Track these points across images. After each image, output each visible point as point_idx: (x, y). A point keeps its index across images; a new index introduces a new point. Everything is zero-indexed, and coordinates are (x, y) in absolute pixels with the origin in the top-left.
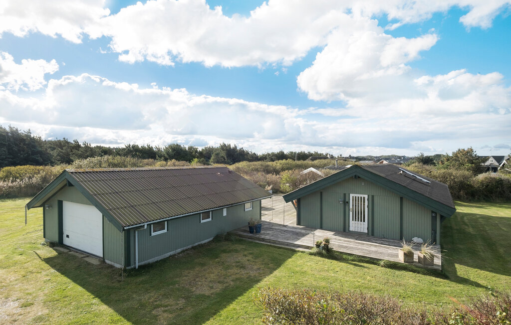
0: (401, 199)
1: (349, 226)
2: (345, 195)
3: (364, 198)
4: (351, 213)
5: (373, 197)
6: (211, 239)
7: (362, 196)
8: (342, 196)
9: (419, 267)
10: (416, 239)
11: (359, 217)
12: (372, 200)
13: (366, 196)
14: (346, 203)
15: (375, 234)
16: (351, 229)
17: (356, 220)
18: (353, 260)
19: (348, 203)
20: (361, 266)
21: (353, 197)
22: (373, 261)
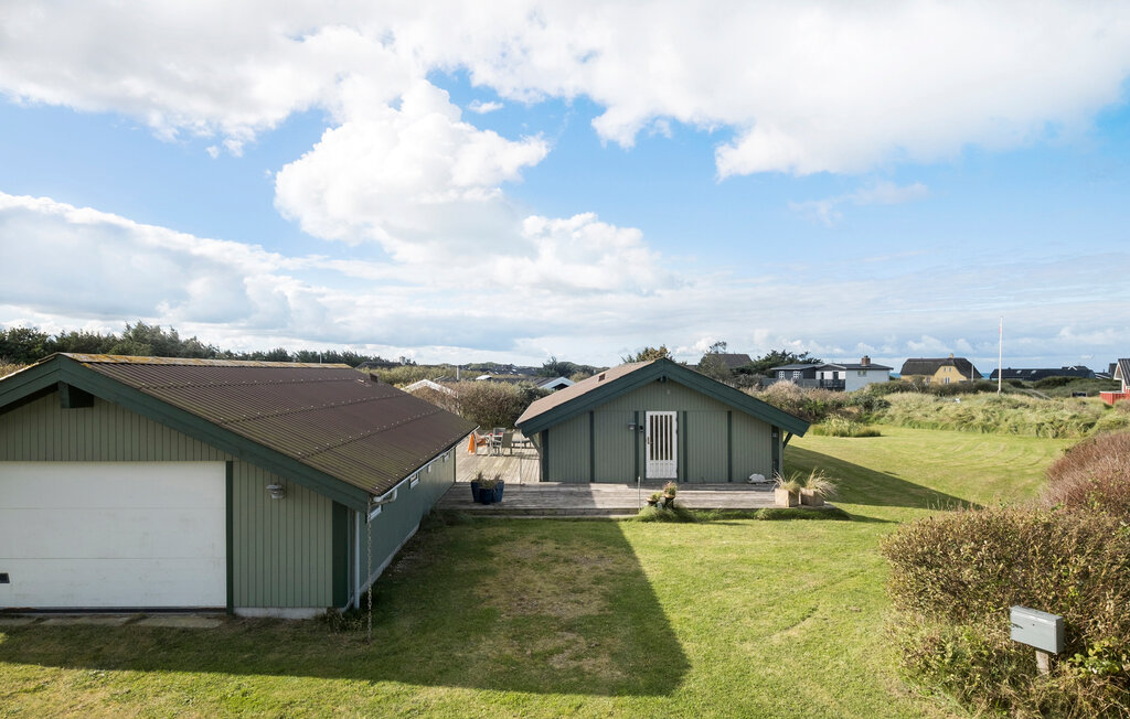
0: (730, 413)
1: (645, 471)
2: (637, 413)
3: (671, 417)
4: (648, 447)
5: (685, 413)
6: (417, 526)
7: (669, 413)
8: (632, 416)
9: (812, 511)
10: (755, 477)
11: (661, 452)
12: (683, 418)
13: (674, 414)
14: (640, 429)
15: (690, 478)
16: (648, 476)
17: (657, 459)
18: (716, 518)
19: (643, 428)
20: (736, 524)
21: (652, 417)
22: (747, 514)
